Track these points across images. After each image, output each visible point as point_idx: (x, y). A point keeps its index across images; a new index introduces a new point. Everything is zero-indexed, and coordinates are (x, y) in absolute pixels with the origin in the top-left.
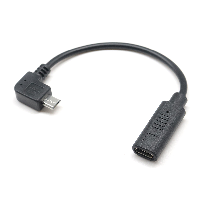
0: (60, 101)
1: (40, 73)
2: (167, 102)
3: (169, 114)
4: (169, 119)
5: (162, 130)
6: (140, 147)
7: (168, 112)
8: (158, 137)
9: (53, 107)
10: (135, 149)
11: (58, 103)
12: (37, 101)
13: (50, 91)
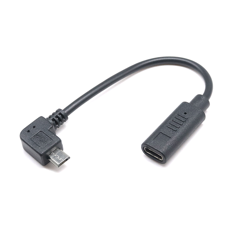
0: (69, 158)
1: (53, 120)
2: (187, 103)
3: (186, 116)
4: (185, 120)
5: (176, 131)
6: (149, 146)
7: (185, 113)
8: (170, 138)
9: (58, 164)
10: (144, 148)
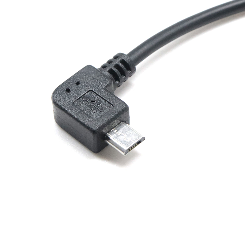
11: (139, 142)
12: (94, 132)
13: (125, 113)
